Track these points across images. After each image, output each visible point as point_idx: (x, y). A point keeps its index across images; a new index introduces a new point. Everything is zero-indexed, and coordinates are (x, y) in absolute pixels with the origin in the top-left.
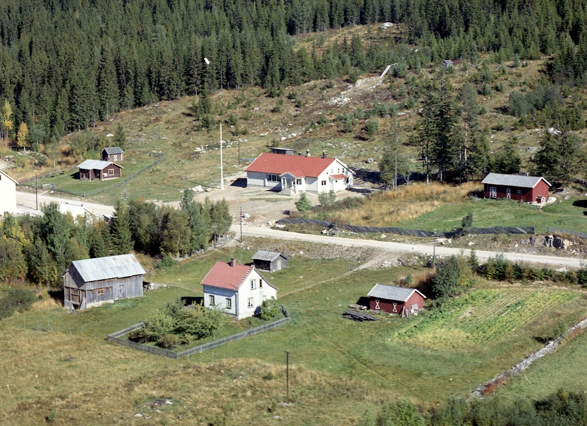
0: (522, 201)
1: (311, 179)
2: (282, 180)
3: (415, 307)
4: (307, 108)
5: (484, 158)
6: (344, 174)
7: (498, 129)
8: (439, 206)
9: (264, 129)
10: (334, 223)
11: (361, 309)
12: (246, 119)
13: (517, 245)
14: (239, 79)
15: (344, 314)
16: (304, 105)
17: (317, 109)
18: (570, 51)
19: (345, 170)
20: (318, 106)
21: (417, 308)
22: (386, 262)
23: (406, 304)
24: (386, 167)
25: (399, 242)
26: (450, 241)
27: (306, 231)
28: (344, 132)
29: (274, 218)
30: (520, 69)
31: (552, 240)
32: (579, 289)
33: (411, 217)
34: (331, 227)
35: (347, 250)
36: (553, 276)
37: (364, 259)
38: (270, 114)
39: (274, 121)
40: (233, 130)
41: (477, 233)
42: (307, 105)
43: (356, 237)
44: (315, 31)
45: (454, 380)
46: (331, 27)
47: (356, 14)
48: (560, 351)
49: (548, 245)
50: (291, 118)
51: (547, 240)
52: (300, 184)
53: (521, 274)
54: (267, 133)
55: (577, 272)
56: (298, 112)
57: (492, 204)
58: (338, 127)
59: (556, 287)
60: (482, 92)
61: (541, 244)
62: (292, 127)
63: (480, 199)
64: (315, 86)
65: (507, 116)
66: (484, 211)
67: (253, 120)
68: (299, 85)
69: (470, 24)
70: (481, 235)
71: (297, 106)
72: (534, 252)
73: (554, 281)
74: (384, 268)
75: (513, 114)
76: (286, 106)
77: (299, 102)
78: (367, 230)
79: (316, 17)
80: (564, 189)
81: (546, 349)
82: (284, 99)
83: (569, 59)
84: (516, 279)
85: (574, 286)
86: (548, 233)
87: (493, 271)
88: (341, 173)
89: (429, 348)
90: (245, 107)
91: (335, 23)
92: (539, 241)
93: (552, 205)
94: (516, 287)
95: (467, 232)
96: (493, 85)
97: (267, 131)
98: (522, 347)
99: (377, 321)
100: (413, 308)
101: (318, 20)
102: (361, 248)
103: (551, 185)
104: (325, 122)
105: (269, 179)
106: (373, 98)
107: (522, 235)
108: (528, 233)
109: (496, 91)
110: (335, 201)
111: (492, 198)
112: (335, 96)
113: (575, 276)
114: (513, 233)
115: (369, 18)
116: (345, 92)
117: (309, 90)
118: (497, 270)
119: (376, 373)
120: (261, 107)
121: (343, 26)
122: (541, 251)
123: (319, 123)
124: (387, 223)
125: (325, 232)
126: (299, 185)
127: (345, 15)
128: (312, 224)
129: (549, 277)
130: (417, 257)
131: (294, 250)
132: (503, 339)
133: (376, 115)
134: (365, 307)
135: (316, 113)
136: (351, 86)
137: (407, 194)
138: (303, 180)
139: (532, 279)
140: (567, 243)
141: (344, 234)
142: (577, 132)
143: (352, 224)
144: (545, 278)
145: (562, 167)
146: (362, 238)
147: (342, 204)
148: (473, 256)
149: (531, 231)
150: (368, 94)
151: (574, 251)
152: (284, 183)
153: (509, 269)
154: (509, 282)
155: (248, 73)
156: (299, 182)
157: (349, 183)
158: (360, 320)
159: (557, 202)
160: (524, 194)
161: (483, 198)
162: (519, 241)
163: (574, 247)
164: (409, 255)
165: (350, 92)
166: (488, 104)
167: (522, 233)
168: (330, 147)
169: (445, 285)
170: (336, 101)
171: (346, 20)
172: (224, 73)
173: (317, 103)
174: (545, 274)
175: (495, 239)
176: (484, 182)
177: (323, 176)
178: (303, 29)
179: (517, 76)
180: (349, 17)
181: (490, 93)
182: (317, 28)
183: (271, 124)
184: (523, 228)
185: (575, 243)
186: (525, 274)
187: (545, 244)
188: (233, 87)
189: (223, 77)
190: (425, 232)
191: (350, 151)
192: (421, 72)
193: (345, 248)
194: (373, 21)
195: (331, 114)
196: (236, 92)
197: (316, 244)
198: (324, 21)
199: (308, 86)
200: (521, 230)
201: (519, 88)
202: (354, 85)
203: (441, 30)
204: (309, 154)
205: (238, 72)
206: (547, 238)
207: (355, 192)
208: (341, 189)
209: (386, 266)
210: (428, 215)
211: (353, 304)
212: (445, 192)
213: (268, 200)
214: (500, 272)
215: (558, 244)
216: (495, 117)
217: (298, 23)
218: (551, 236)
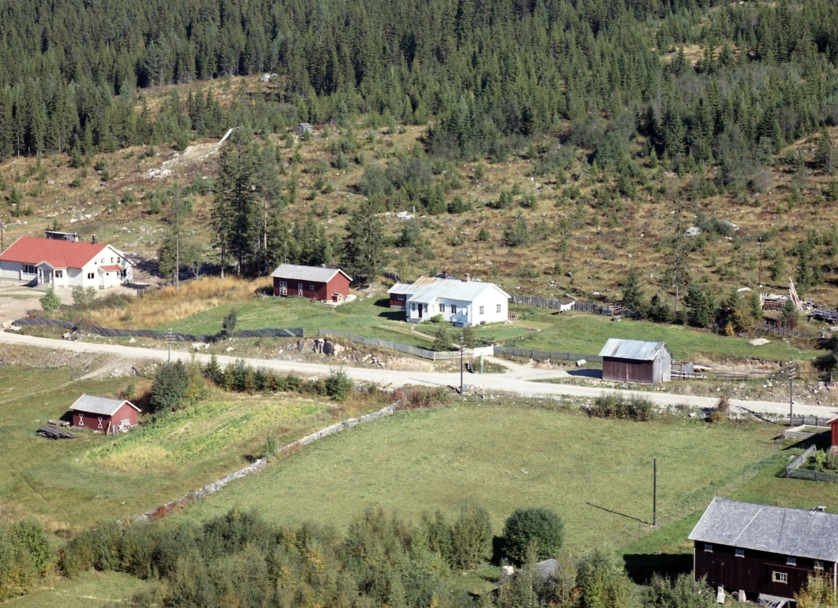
0: (315, 299)
1: (75, 270)
2: (39, 272)
3: (126, 422)
4: (115, 182)
5: (285, 245)
6: (120, 265)
7: (340, 213)
8: (217, 305)
9: (55, 208)
10: (79, 324)
11: (62, 426)
12: (34, 195)
13: (281, 351)
14: (40, 145)
15: (38, 431)
16: (111, 178)
17: (126, 184)
18: (454, 115)
19: (121, 259)
20: (129, 180)
21: (128, 423)
22: (117, 371)
23: (112, 419)
24: (166, 256)
25: (149, 348)
26: (207, 346)
27: (45, 334)
28: (149, 213)
29: (10, 318)
30: (395, 137)
31: (322, 345)
32: (326, 401)
33: (177, 318)
34: (75, 329)
35: (77, 356)
36: (300, 386)
37: (93, 368)
38: (67, 190)
39: (70, 198)
40: (14, 210)
41: (241, 336)
42: (116, 179)
43: (102, 341)
44: (176, 83)
45: (127, 504)
46: (198, 78)
47: (234, 61)
48: (264, 471)
49: (317, 351)
50: (91, 196)
51: (317, 345)
52: (61, 276)
53: (263, 383)
54: (57, 214)
55: (326, 381)
56: (103, 188)
57: (279, 303)
58: (144, 206)
59: (300, 399)
60: (336, 165)
61: (309, 350)
62: (91, 206)
63: (268, 297)
64: (132, 154)
65: (357, 196)
66: (267, 311)
67: (43, 197)
68: (112, 152)
69: (364, 78)
70: (244, 339)
71: (103, 180)
72: (300, 360)
73: (300, 392)
74: (114, 378)
75: (366, 194)
76: (89, 179)
77: (106, 175)
78: (118, 333)
79: (177, 63)
80: (370, 285)
81: (250, 468)
82: (90, 170)
83: (453, 125)
84: (257, 390)
85: (322, 397)
86: (318, 336)
87: (231, 380)
88: (115, 263)
89: (118, 468)
90: (37, 179)
91: (204, 72)
92: (307, 347)
93: (348, 304)
94: (256, 399)
95: (229, 336)
96: (352, 156)
97: (58, 211)
98: (225, 466)
99: (74, 440)
100: (123, 424)
101: (180, 67)
102: (93, 354)
103: (352, 280)
104: (131, 201)
105: (26, 271)
106: (200, 169)
107: (290, 339)
108: (297, 336)
109: (355, 164)
110: (95, 298)
111: (282, 296)
112: (155, 167)
113: (323, 385)
114: (281, 336)
115: (251, 67)
116: (168, 162)
117: (124, 158)
118: (237, 379)
119: (41, 497)
120: (57, 180)
121: (215, 76)
122: (309, 358)
123: (123, 201)
124: (146, 325)
125: (66, 335)
126: (59, 279)
127: (219, 62)
128: (52, 326)
129: (294, 387)
130: (155, 365)
131: (15, 356)
132: (208, 458)
133: (196, 192)
134: (68, 423)
135: (124, 189)
136: (177, 154)
137: (190, 291)
138: (64, 271)
139: (274, 389)
140: (338, 348)
141: (89, 338)
142: (433, 218)
143: (104, 326)
144: (290, 388)
145: (366, 257)
146: (109, 343)
147: (104, 302)
148: (214, 363)
149: (299, 333)
150: (195, 165)
151: (345, 358)
152: (41, 275)
153: (250, 378)
154: (249, 393)
155: (53, 136)
156: (59, 274)
157: (127, 277)
158: (54, 437)
159: (357, 301)
160: (316, 290)
161: (272, 295)
162: (284, 346)
163: (345, 353)
164: (147, 362)
165: (174, 163)
166: (342, 180)
167: (290, 336)
168: (124, 232)
169: (166, 396)
170: (152, 174)
171: (220, 69)
172: (22, 135)
173: (129, 176)
174: (290, 384)
175: (257, 344)
176: (273, 275)
177: (89, 267)
178: (159, 80)
179: (388, 145)
180: (224, 65)
181: (346, 166)
182: (178, 79)
183: (65, 203)
184: (291, 330)
185: (347, 348)
186: (266, 384)
187: (314, 350)
188: (34, 153)
189: (20, 140)
190: (183, 336)
191: (147, 237)
192: (269, 138)
193: (75, 354)
194: (256, 71)
195: (142, 190)
196: (32, 161)
197: (43, 349)
198: (188, 69)
199: (123, 153)
200: (289, 333)
201: (386, 160)
202: (182, 153)
203: (326, 84)
204: (77, 239)
205: (39, 134)
206: (317, 342)
207: (131, 289)
208: (113, 284)
209: (116, 375)
210: (200, 315)
211: (55, 420)
212: (233, 288)
213: (16, 297)
214: (240, 381)
215: (328, 350)
216: (343, 196)
217: (151, 71)
218: (321, 340)
